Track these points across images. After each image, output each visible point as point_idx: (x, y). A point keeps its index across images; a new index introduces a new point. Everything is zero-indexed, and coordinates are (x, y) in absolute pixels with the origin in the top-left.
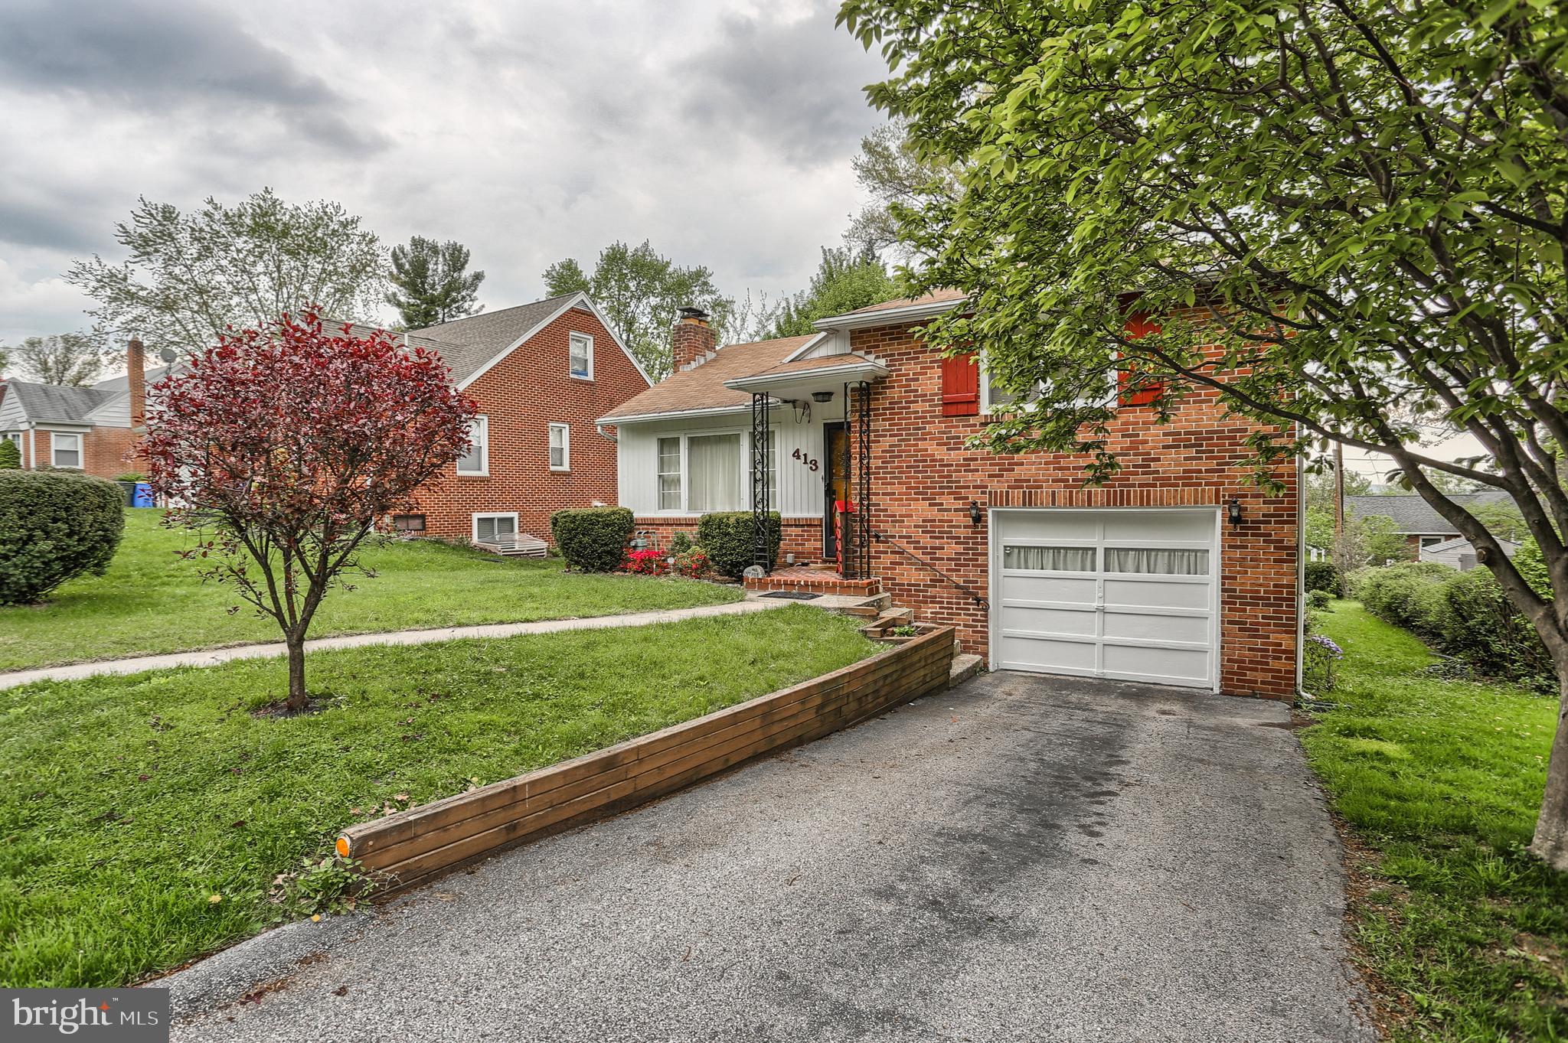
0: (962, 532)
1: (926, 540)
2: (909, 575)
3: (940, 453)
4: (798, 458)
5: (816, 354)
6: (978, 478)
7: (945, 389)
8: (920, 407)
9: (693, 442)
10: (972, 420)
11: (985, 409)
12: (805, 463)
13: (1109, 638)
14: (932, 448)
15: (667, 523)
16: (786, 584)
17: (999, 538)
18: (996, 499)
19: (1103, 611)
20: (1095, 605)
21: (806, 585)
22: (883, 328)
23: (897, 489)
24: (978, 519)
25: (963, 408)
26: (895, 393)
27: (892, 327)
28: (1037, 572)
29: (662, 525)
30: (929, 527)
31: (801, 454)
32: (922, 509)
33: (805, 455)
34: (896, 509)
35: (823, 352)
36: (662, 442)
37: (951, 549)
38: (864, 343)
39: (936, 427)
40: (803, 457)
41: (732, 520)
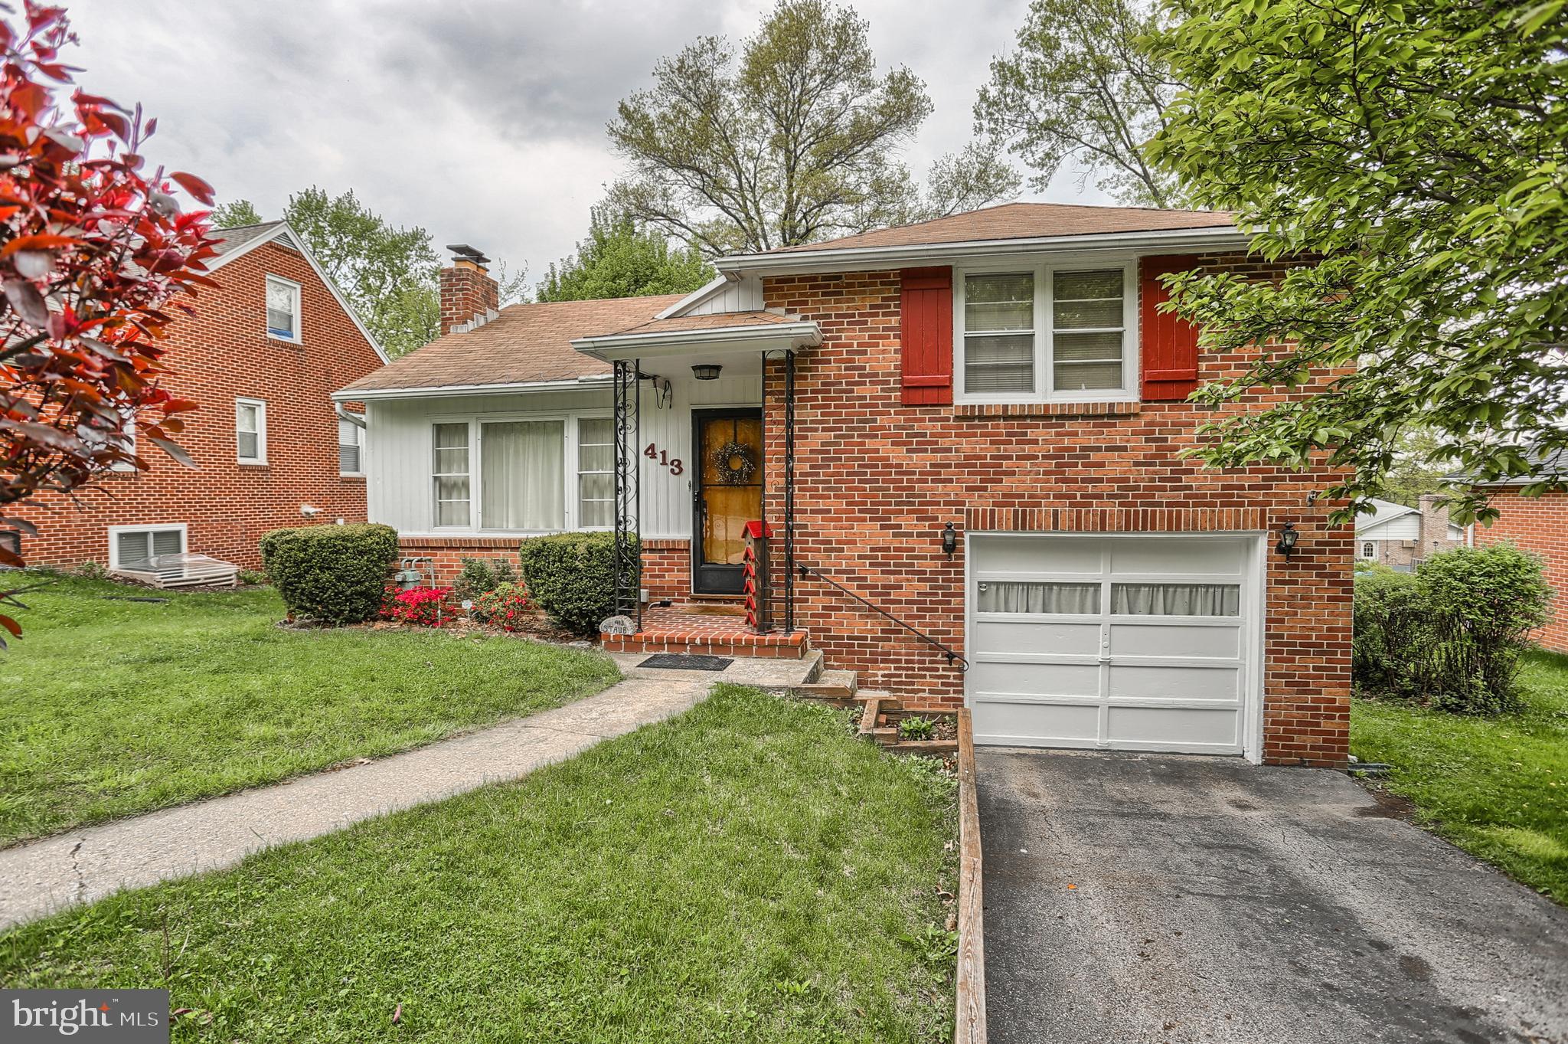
0: (928, 565)
1: (875, 577)
2: (851, 624)
3: (897, 455)
4: (653, 456)
5: (707, 309)
6: (953, 491)
7: (906, 367)
8: (867, 391)
9: (486, 428)
10: (943, 412)
11: (962, 398)
12: (664, 463)
13: (1116, 699)
14: (884, 448)
15: (450, 546)
16: (671, 643)
17: (977, 570)
18: (975, 520)
19: (1108, 664)
20: (1099, 657)
21: (704, 644)
22: (813, 278)
23: (832, 504)
24: (951, 548)
25: (931, 395)
26: (832, 370)
27: (828, 277)
28: (1022, 616)
29: (442, 548)
30: (881, 557)
31: (658, 451)
32: (870, 533)
33: (664, 453)
34: (832, 532)
35: (718, 306)
36: (439, 430)
37: (912, 588)
38: (785, 296)
39: (891, 420)
40: (660, 456)
41: (581, 549)
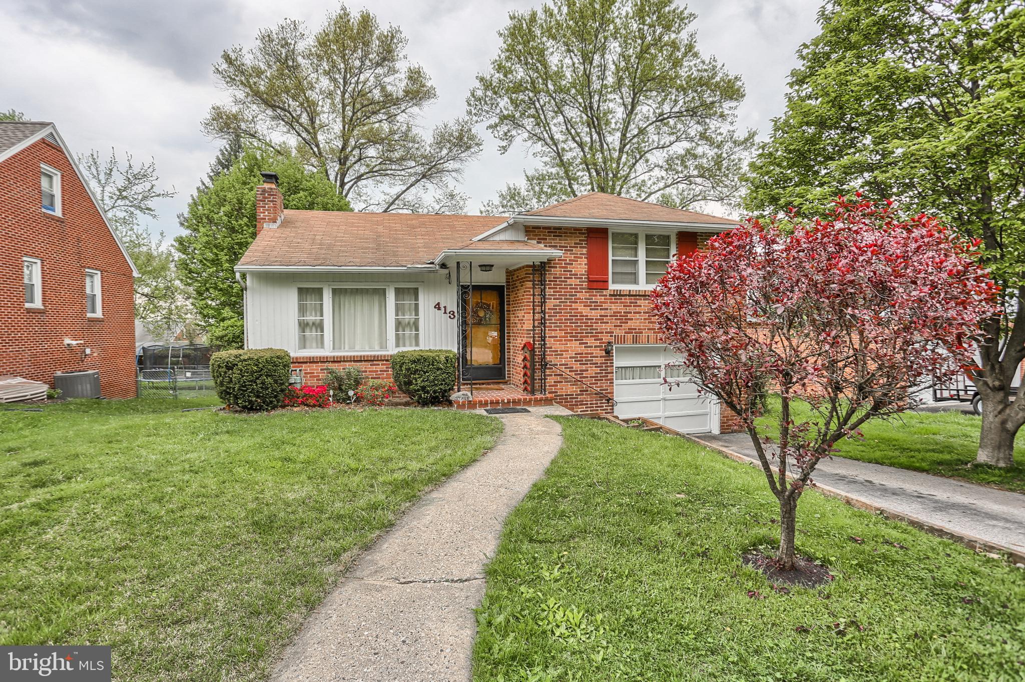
0: (599, 360)
1: (577, 366)
2: (567, 389)
3: (586, 311)
4: (439, 309)
5: (497, 238)
6: (608, 327)
7: (589, 272)
8: (573, 281)
9: (335, 291)
10: (605, 292)
11: (612, 287)
12: (445, 313)
13: (667, 414)
14: (581, 308)
17: (619, 362)
18: (619, 340)
19: (665, 400)
20: (661, 397)
22: (549, 228)
23: (558, 333)
24: (608, 352)
25: (601, 285)
26: (557, 271)
27: (555, 228)
28: (631, 381)
30: (579, 358)
31: (442, 306)
32: (575, 347)
33: (445, 307)
34: (558, 346)
35: (502, 237)
36: (303, 292)
37: (592, 371)
38: (536, 235)
39: (583, 295)
40: (443, 309)
